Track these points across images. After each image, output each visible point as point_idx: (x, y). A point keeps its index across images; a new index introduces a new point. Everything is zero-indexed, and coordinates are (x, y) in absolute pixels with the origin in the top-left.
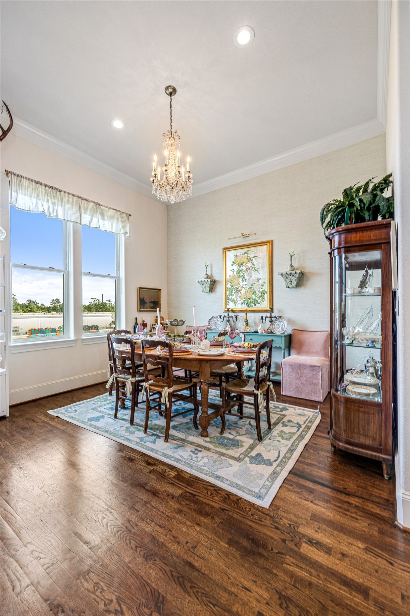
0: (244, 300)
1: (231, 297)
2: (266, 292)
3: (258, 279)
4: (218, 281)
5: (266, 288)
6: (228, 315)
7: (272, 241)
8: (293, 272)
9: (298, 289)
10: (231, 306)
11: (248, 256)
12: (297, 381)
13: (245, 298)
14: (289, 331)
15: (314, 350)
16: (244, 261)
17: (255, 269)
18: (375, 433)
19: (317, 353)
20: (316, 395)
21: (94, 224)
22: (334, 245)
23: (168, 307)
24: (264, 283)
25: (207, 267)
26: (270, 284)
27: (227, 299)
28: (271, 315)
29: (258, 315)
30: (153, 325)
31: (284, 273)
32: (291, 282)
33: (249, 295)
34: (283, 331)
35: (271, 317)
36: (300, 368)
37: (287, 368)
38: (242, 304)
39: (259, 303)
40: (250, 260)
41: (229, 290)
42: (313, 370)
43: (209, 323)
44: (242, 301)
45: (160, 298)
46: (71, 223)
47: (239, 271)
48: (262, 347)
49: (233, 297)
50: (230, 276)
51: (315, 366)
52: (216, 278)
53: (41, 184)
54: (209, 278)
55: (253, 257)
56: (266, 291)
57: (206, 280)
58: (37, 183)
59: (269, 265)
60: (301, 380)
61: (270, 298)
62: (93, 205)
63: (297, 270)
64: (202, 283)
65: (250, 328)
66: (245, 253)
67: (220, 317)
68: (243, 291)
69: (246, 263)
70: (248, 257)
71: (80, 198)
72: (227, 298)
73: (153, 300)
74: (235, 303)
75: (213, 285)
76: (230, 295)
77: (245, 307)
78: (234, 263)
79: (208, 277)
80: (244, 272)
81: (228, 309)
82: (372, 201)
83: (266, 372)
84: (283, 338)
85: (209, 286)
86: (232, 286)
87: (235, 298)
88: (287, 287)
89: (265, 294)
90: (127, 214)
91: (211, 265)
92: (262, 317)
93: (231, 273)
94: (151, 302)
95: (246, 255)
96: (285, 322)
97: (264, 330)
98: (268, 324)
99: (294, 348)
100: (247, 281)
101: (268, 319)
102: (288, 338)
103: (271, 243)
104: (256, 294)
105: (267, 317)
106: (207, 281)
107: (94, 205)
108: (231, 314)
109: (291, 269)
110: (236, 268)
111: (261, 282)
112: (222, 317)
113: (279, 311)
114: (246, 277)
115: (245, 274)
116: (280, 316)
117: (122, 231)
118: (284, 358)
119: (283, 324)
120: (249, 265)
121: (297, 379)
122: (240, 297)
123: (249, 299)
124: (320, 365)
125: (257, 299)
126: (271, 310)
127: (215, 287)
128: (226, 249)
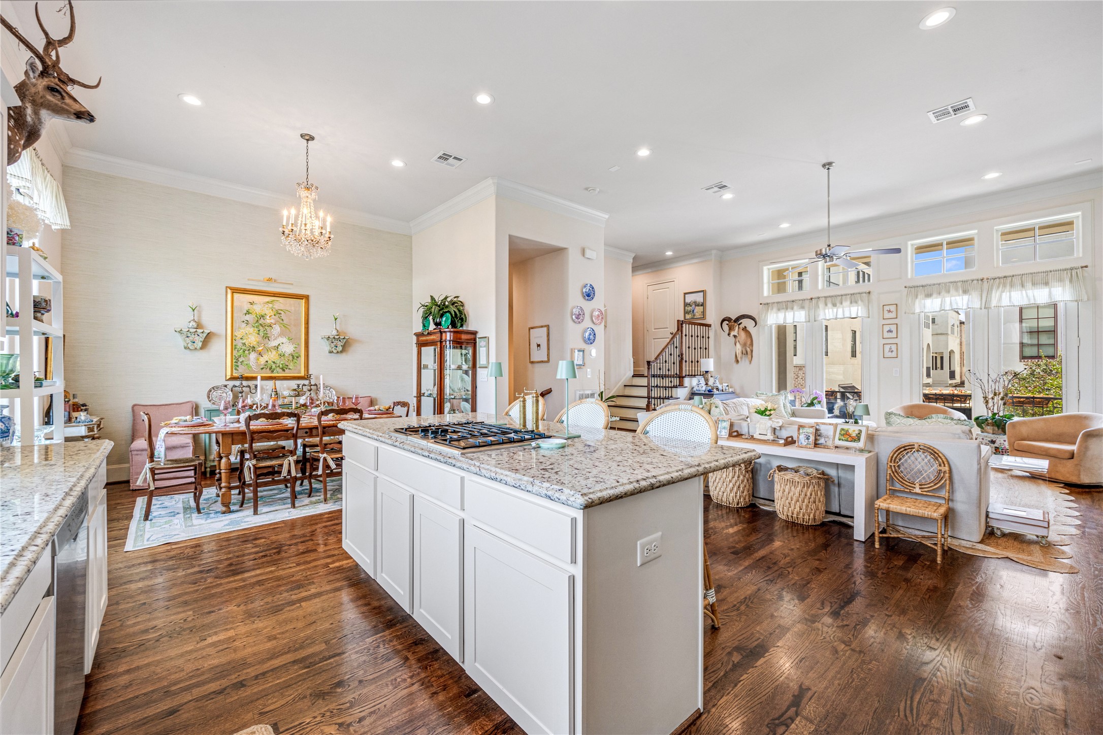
0: (267, 363)
2: (300, 356)
4: (217, 335)
5: (301, 350)
6: (242, 384)
7: (309, 296)
10: (242, 370)
11: (272, 307)
16: (267, 312)
25: (193, 310)
26: (305, 346)
27: (234, 362)
28: (310, 382)
32: (337, 347)
33: (274, 357)
38: (262, 369)
39: (290, 369)
40: (277, 313)
41: (239, 349)
43: (208, 397)
47: (257, 325)
54: (201, 328)
55: (281, 310)
59: (305, 324)
64: (187, 334)
66: (268, 303)
67: (225, 386)
75: (205, 339)
78: (248, 312)
80: (266, 327)
86: (244, 344)
88: (329, 352)
91: (202, 307)
92: (298, 386)
95: (270, 305)
101: (306, 388)
104: (285, 357)
105: (305, 385)
106: (202, 332)
108: (245, 383)
109: (337, 334)
123: (274, 362)
125: (287, 364)
127: (212, 342)
128: (233, 290)
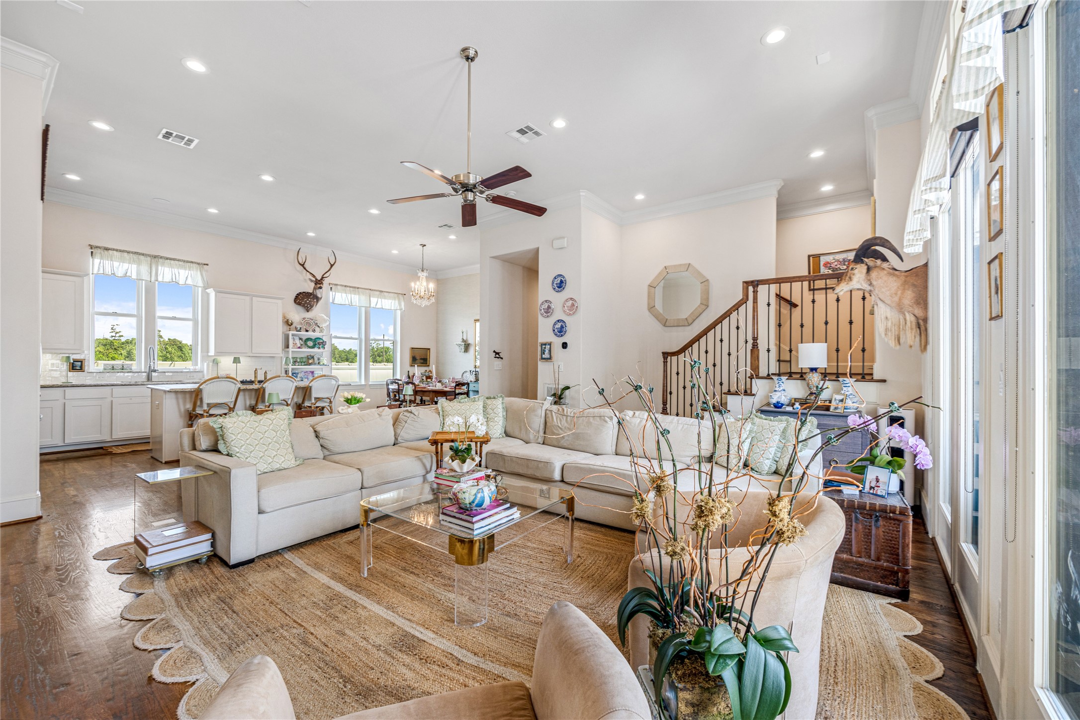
1: (479, 356)
4: (470, 345)
6: (476, 370)
10: (478, 363)
21: (379, 306)
23: (436, 363)
41: (478, 351)
43: (462, 376)
45: (429, 356)
46: (364, 308)
50: (478, 341)
52: (470, 342)
53: (347, 286)
57: (462, 343)
58: (345, 286)
62: (378, 293)
64: (459, 345)
71: (371, 290)
72: (475, 357)
73: (423, 358)
79: (464, 341)
81: (476, 365)
85: (464, 348)
90: (402, 294)
94: (421, 359)
112: (472, 372)
117: (398, 308)
127: (468, 349)
128: (475, 321)
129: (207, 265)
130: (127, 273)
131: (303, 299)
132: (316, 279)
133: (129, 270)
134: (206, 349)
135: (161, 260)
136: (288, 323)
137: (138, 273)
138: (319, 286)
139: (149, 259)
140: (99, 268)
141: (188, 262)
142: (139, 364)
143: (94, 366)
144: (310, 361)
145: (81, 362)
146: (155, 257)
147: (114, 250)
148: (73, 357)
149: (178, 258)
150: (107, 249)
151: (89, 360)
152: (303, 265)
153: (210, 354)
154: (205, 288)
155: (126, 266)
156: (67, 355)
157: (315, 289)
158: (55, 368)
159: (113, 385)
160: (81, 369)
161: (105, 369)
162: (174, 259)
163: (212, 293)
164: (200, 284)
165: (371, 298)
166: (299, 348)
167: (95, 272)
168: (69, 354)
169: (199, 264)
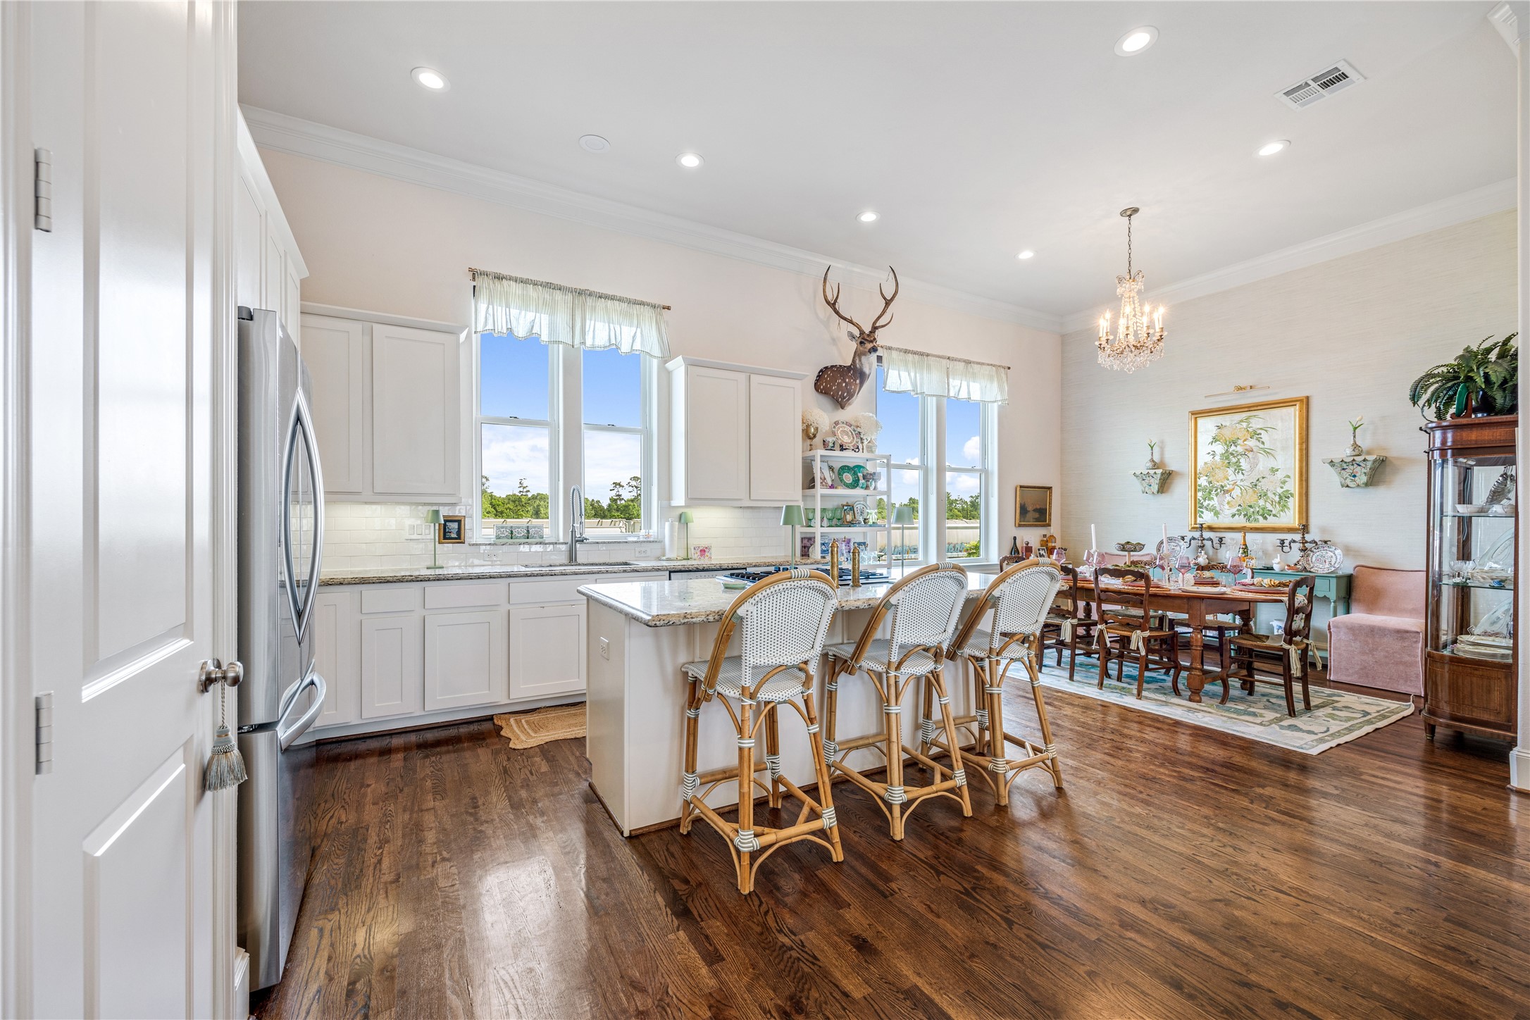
0: (1240, 508)
1: (1207, 502)
2: (1292, 495)
3: (1274, 471)
4: (1177, 473)
5: (1293, 486)
6: (1202, 536)
7: (1308, 398)
8: (1359, 459)
9: (1371, 490)
10: (1207, 518)
11: (1247, 426)
12: (1365, 658)
13: (1240, 505)
14: (1347, 568)
15: (1410, 607)
16: (1240, 435)
17: (1265, 451)
18: (1501, 705)
19: (1412, 612)
20: (1408, 683)
21: (964, 394)
22: (1434, 443)
23: (1062, 518)
24: (1289, 477)
25: (1152, 448)
26: (1301, 480)
27: (1198, 507)
28: (1304, 538)
29: (1274, 538)
30: (1039, 550)
31: (1336, 461)
32: (1355, 476)
33: (1251, 498)
34: (1333, 569)
35: (1304, 542)
36: (1373, 635)
37: (1342, 633)
38: (1234, 516)
39: (1274, 515)
40: (1255, 434)
41: (1204, 490)
42: (1403, 639)
43: (1158, 550)
44: (1234, 510)
45: (1050, 503)
46: (934, 398)
47: (1227, 456)
48: (1298, 584)
49: (1212, 503)
50: (1206, 463)
51: (1407, 632)
52: (1172, 466)
54: (1158, 468)
55: (1261, 429)
56: (1292, 492)
57: (1152, 472)
59: (1301, 444)
60: (1373, 655)
61: (1300, 506)
63: (1369, 453)
64: (1142, 477)
65: (1253, 561)
66: (1242, 421)
67: (1183, 538)
68: (1236, 492)
69: (1245, 440)
70: (1250, 430)
71: (949, 358)
72: (1198, 505)
73: (1038, 507)
74: (1217, 514)
75: (1166, 480)
76: (1205, 500)
77: (1240, 521)
78: (1215, 440)
79: (1155, 466)
80: (1239, 457)
81: (1202, 525)
82: (1508, 377)
83: (1302, 625)
84: (1334, 582)
85: (1158, 482)
86: (1210, 482)
87: (1217, 505)
88: (1343, 486)
89: (1288, 497)
90: (1004, 368)
91: (1162, 442)
92: (1282, 542)
93: (1209, 458)
94: (1035, 510)
95: (1244, 425)
96: (1338, 552)
97: (1289, 566)
98: (1295, 555)
99: (1358, 601)
100: (1246, 474)
101: (1296, 546)
102: (1344, 582)
103: (1306, 402)
104: (1268, 498)
105: (1294, 541)
106: (1155, 473)
107: (963, 364)
108: (1207, 534)
109: (1354, 453)
110: (1219, 448)
111: (1280, 475)
112: (1187, 539)
113: (1323, 530)
114: (1244, 464)
115: (1242, 460)
116: (1326, 539)
118: (1335, 615)
119: (1332, 554)
120: (1252, 443)
121: (1364, 653)
122: (1228, 503)
123: (1250, 506)
124: (1419, 630)
125: (1270, 508)
126: (1305, 529)
127: (1171, 483)
128: (1197, 414)
129: (669, 308)
130: (533, 327)
131: (834, 379)
132: (862, 332)
133: (537, 321)
134: (667, 493)
135: (590, 301)
136: (809, 434)
137: (552, 328)
138: (869, 346)
139: (569, 297)
140: (486, 317)
141: (636, 303)
142: (554, 527)
143: (481, 529)
144: (849, 518)
145: (459, 522)
146: (580, 293)
147: (510, 279)
148: (444, 511)
149: (618, 294)
150: (499, 278)
151: (471, 517)
152: (833, 305)
153: (674, 503)
154: (664, 360)
155: (531, 315)
156: (435, 508)
157: (858, 354)
158: (415, 537)
159: (510, 576)
160: (459, 538)
161: (498, 537)
162: (612, 298)
163: (678, 367)
164: (656, 351)
165: (951, 380)
166: (832, 487)
167: (480, 328)
168: (436, 504)
169: (654, 307)
